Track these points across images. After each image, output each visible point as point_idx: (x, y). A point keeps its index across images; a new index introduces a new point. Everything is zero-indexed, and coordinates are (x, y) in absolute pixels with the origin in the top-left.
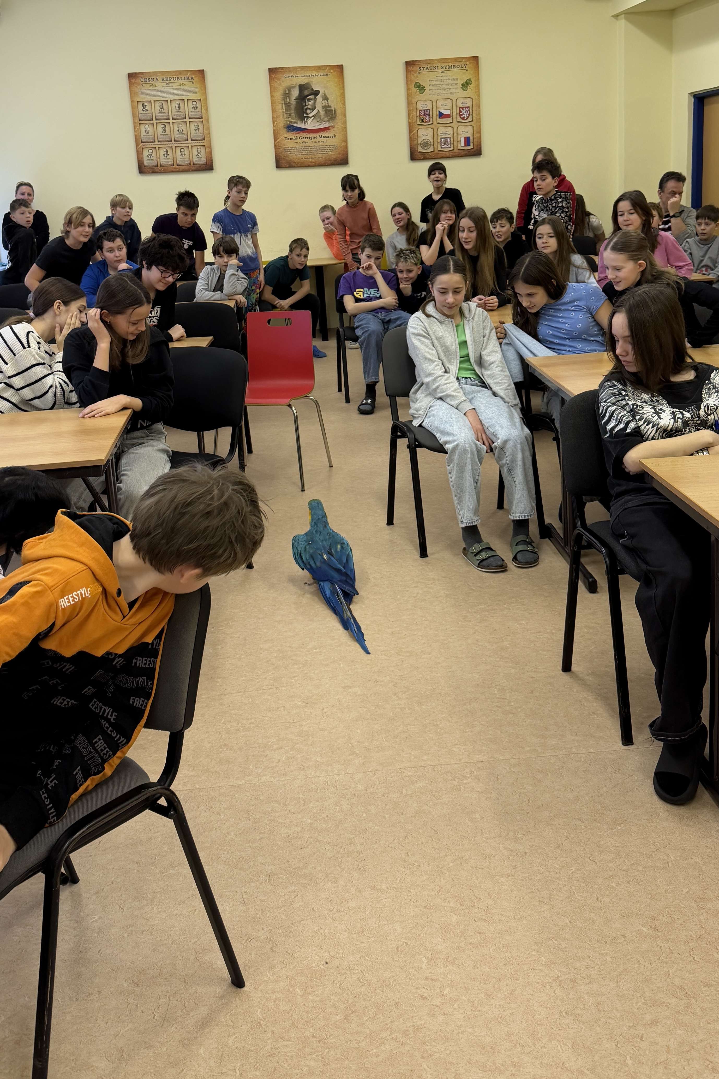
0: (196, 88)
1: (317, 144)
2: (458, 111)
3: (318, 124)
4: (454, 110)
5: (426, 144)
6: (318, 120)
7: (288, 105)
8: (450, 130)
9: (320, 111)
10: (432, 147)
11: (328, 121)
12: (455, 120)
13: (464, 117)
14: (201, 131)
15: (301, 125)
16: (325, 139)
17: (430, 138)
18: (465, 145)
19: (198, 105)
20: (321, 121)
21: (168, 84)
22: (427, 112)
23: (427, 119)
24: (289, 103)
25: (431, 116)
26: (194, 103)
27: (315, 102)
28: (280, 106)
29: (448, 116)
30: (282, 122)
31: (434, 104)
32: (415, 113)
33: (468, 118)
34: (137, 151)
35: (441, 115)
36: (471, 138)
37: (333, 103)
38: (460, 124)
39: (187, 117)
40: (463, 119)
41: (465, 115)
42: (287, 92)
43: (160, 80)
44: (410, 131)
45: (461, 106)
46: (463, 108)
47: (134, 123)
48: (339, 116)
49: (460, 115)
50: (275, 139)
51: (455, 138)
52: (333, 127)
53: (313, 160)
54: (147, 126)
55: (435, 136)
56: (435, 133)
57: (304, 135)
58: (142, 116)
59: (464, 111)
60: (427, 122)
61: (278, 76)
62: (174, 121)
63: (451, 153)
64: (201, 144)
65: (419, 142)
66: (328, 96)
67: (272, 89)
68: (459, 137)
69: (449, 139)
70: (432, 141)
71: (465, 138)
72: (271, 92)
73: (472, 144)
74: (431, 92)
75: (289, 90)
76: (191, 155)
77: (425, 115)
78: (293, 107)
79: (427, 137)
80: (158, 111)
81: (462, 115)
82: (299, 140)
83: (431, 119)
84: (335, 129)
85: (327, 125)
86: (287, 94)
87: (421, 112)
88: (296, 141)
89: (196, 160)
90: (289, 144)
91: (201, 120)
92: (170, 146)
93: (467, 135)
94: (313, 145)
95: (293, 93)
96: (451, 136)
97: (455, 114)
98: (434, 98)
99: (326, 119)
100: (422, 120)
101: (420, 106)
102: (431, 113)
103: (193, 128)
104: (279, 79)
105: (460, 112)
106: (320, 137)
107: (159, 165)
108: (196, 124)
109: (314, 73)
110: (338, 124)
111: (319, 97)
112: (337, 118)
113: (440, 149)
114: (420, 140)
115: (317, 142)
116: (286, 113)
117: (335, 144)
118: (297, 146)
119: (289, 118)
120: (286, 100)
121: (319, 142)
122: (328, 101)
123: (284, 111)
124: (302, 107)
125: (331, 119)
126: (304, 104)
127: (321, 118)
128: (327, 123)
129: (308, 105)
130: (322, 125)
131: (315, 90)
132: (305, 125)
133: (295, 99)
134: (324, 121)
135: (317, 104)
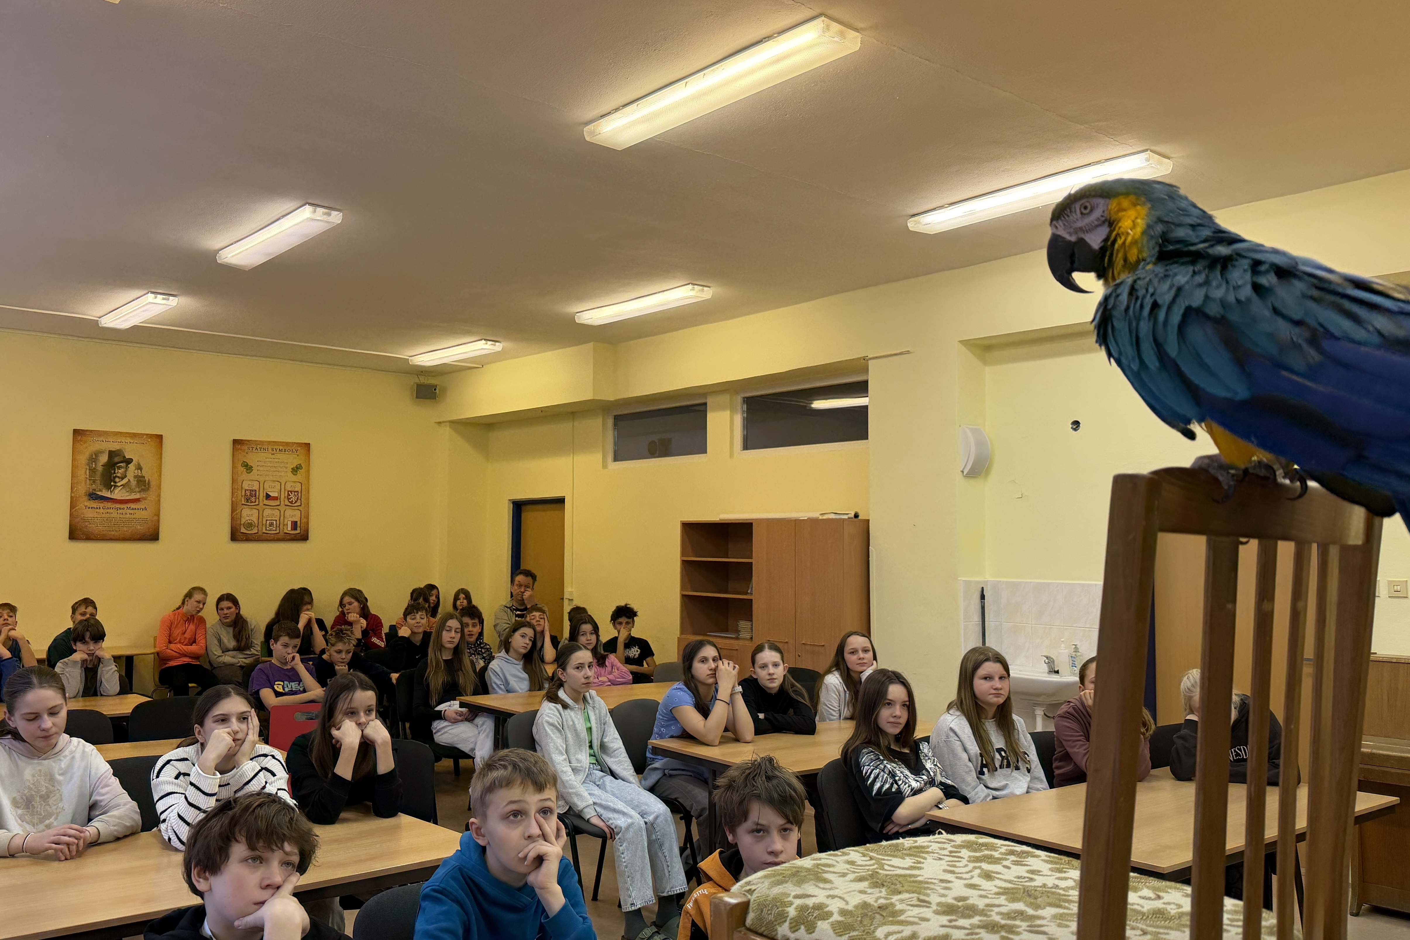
1: (124, 516)
2: (286, 494)
3: (128, 494)
4: (282, 493)
5: (250, 525)
6: (128, 490)
7: (93, 471)
8: (277, 513)
9: (131, 481)
10: (256, 528)
11: (140, 492)
12: (282, 503)
13: (292, 501)
15: (106, 494)
16: (134, 511)
17: (254, 519)
18: (292, 530)
20: (132, 491)
22: (253, 493)
23: (253, 499)
25: (257, 497)
27: (127, 470)
28: (83, 472)
29: (275, 499)
31: (261, 485)
32: (239, 493)
33: (296, 502)
35: (268, 497)
36: (299, 523)
37: (147, 474)
38: (287, 507)
40: (291, 502)
41: (294, 499)
44: (233, 510)
45: (290, 489)
46: (291, 492)
48: (154, 488)
49: (288, 499)
50: (72, 507)
51: (281, 521)
52: (145, 499)
53: (117, 534)
55: (261, 518)
56: (261, 514)
59: (293, 495)
60: (252, 502)
61: (83, 439)
63: (276, 537)
65: (242, 523)
66: (143, 466)
67: (75, 453)
68: (286, 520)
69: (274, 522)
70: (256, 522)
71: (292, 522)
72: (73, 456)
73: (298, 529)
74: (259, 473)
77: (250, 495)
79: (251, 518)
81: (290, 498)
82: (101, 511)
83: (257, 500)
84: (147, 501)
85: (137, 497)
87: (247, 492)
88: (97, 510)
90: (90, 514)
93: (294, 519)
94: (119, 516)
96: (277, 519)
97: (282, 496)
98: (262, 479)
99: (137, 489)
100: (247, 500)
101: (246, 486)
102: (257, 494)
104: (84, 443)
105: (289, 495)
106: (129, 508)
109: (128, 440)
110: (151, 496)
111: (132, 466)
112: (151, 489)
113: (264, 531)
114: (243, 521)
115: (123, 513)
117: (146, 517)
118: (99, 517)
121: (126, 514)
122: (141, 472)
124: (111, 474)
125: (143, 490)
126: (113, 472)
127: (131, 488)
128: (140, 494)
129: (118, 473)
130: (133, 496)
131: (127, 457)
132: (112, 495)
133: (102, 466)
134: (136, 492)
135: (128, 473)
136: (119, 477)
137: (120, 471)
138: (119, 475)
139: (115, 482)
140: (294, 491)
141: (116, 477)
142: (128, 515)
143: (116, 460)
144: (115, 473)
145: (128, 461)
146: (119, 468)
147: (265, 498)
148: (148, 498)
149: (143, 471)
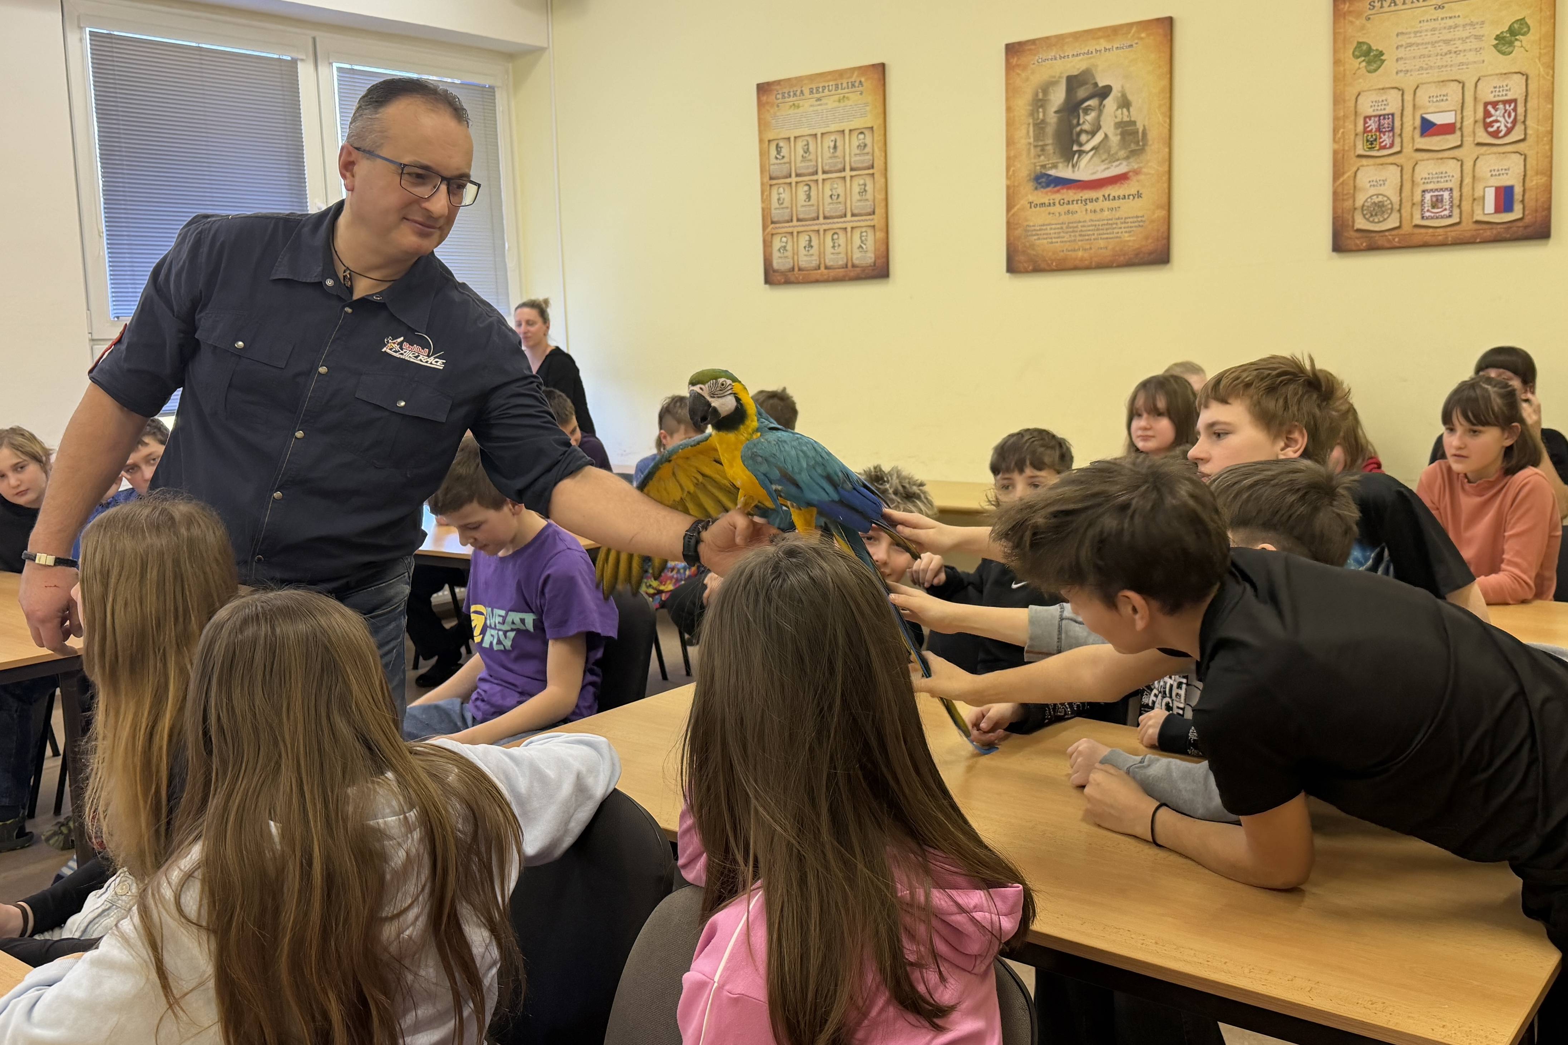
0: (866, 104)
1: (1098, 216)
2: (1480, 114)
3: (1103, 167)
4: (1469, 112)
5: (1378, 209)
6: (1104, 157)
7: (1040, 127)
8: (1452, 168)
9: (1110, 135)
10: (1395, 216)
11: (1127, 158)
12: (1468, 140)
13: (1498, 131)
14: (869, 195)
15: (1065, 172)
16: (1116, 204)
17: (1390, 191)
18: (1498, 210)
19: (868, 141)
20: (1112, 159)
21: (819, 99)
22: (1386, 122)
23: (1386, 139)
24: (1043, 121)
25: (1397, 130)
26: (861, 136)
27: (1100, 112)
28: (1024, 131)
29: (1448, 129)
30: (1024, 169)
31: (1408, 97)
32: (1351, 126)
33: (1509, 131)
34: (764, 241)
35: (1427, 128)
36: (1518, 190)
37: (1143, 115)
38: (1483, 149)
39: (848, 168)
40: (1495, 134)
42: (1040, 96)
43: (806, 92)
44: (1337, 174)
45: (1491, 98)
46: (1495, 104)
47: (762, 184)
48: (1155, 146)
49: (1487, 126)
50: (1009, 208)
51: (1466, 190)
52: (1137, 172)
53: (1086, 255)
54: (781, 190)
55: (1407, 186)
56: (1407, 176)
57: (1070, 194)
58: (775, 170)
59: (1500, 112)
60: (1384, 148)
61: (1024, 60)
62: (825, 176)
63: (1452, 234)
64: (869, 223)
65: (1359, 203)
66: (1130, 97)
67: (1011, 91)
68: (1479, 186)
69: (1446, 195)
70: (1395, 199)
71: (1498, 189)
72: (1007, 99)
73: (1518, 208)
74: (1401, 66)
75: (1045, 91)
76: (849, 247)
77: (1379, 130)
78: (1050, 130)
79: (1382, 190)
80: (799, 158)
81: (1490, 124)
82: (1058, 209)
83: (1397, 140)
84: (1142, 177)
85: (1122, 169)
86: (1039, 102)
87: (1370, 122)
88: (1051, 209)
90: (1037, 218)
91: (871, 171)
92: (816, 228)
93: (1505, 181)
94: (1088, 218)
95: (1052, 97)
96: (1454, 184)
97: (1468, 122)
98: (1408, 83)
99: (1122, 153)
100: (1371, 144)
101: (1367, 107)
102: (1397, 124)
103: (856, 189)
104: (1025, 68)
105: (1487, 114)
106: (1106, 198)
107: (796, 269)
108: (862, 182)
109: (1103, 44)
110: (1151, 164)
111: (1110, 103)
112: (1147, 148)
113: (1418, 221)
114: (1360, 199)
115: (1098, 210)
116: (1036, 146)
117: (1140, 214)
118: (1053, 222)
119: (1039, 156)
120: (1036, 115)
121: (1102, 210)
122: (1128, 110)
123: (1032, 140)
124: (1071, 128)
125: (1133, 153)
126: (1075, 122)
127: (1112, 152)
128: (1125, 163)
129: (1084, 122)
130: (1113, 168)
131: (1101, 84)
132: (1073, 171)
133: (1056, 112)
134: (1118, 160)
135: (1103, 118)
136: (1086, 132)
137: (1088, 118)
138: (1086, 127)
139: (1081, 145)
140: (1505, 102)
141: (1082, 131)
142: (1106, 213)
143: (1081, 93)
144: (1078, 124)
145: (1104, 93)
146: (1086, 111)
147: (1418, 132)
148: (1145, 170)
149: (1131, 109)
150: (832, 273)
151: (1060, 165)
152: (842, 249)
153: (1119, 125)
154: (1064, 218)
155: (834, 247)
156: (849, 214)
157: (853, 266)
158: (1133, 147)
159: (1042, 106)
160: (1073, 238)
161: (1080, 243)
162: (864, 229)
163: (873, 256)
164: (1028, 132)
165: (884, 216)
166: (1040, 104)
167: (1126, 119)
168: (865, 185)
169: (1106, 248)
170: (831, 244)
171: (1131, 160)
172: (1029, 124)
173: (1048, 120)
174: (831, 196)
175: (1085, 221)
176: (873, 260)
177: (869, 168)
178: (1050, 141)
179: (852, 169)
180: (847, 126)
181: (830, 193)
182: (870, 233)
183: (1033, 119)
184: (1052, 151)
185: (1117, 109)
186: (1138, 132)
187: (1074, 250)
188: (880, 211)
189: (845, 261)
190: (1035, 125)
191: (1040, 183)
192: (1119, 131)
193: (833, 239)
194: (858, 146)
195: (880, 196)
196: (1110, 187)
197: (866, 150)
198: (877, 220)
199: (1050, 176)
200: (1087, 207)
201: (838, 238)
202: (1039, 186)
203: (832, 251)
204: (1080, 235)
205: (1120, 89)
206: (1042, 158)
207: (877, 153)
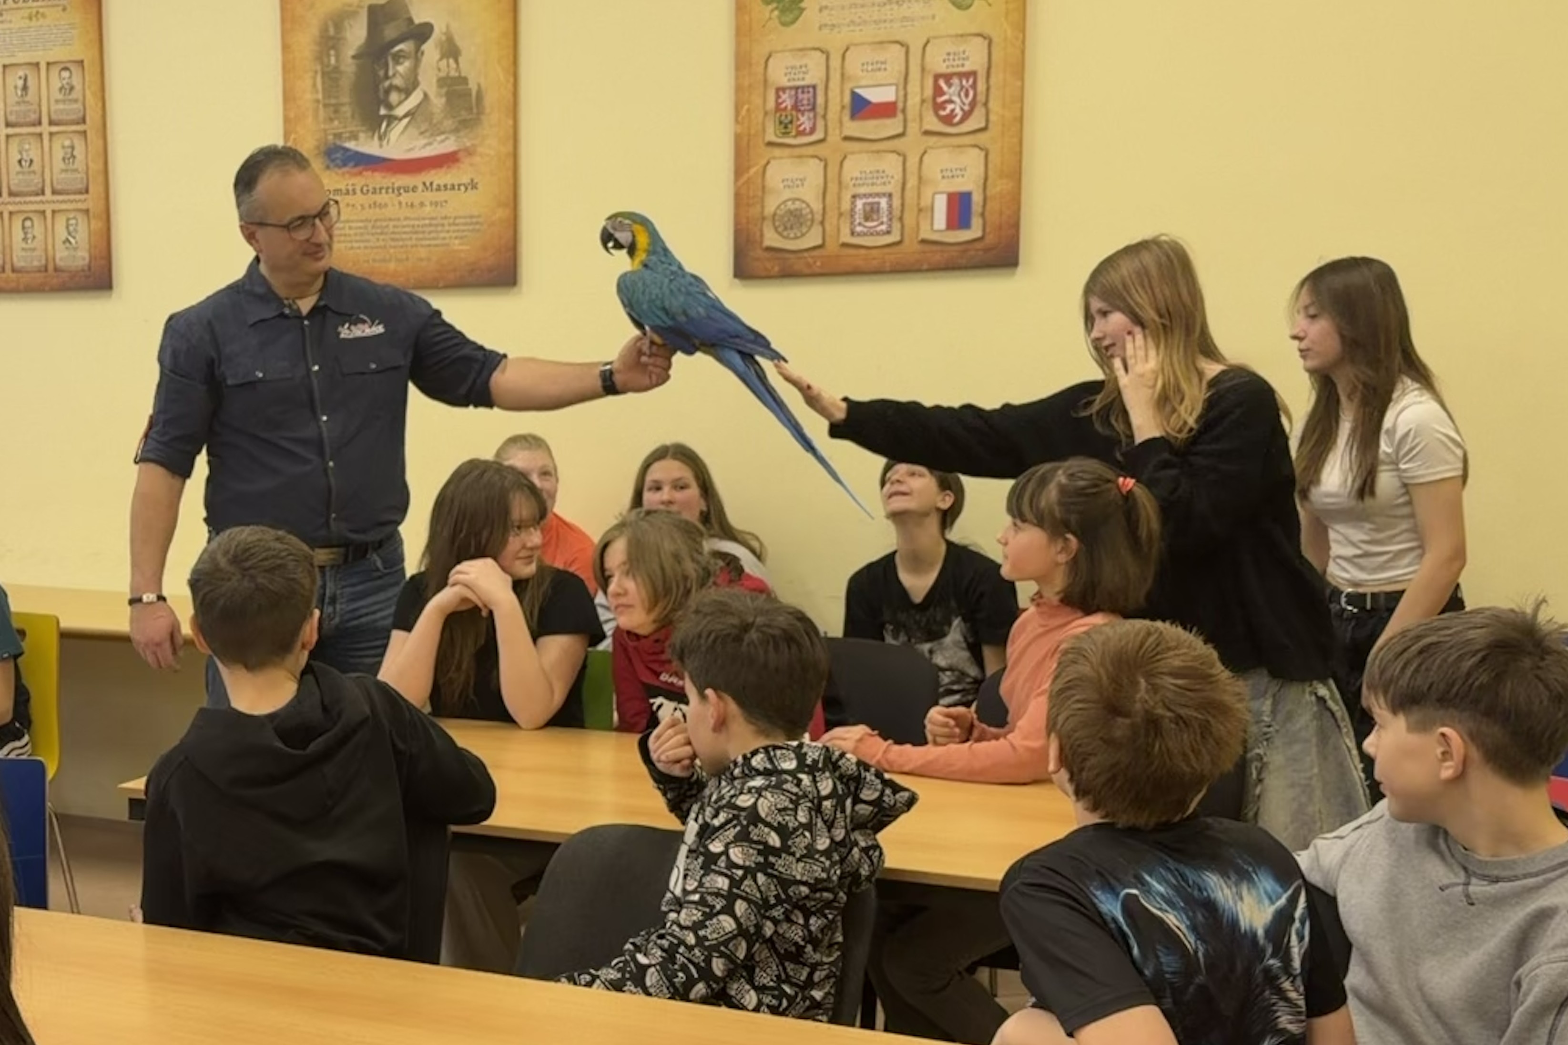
1: (417, 212)
2: (929, 92)
3: (424, 141)
4: (914, 87)
5: (794, 219)
6: (424, 127)
7: (331, 76)
8: (891, 165)
9: (432, 96)
10: (816, 231)
11: (456, 131)
12: (913, 128)
13: (952, 115)
14: (80, 164)
15: (369, 146)
16: (441, 196)
17: (810, 194)
18: (950, 226)
19: (76, 81)
20: (434, 131)
22: (805, 97)
23: (805, 120)
24: (336, 69)
25: (820, 110)
26: (65, 74)
27: (417, 61)
28: (309, 82)
29: (887, 110)
30: (311, 138)
31: (835, 63)
32: (758, 101)
33: (966, 115)
35: (859, 107)
36: (977, 198)
37: (475, 69)
38: (933, 140)
39: (45, 120)
40: (948, 120)
42: (332, 31)
44: (739, 170)
45: (943, 69)
46: (948, 78)
48: (494, 115)
49: (938, 107)
51: (910, 194)
52: (470, 152)
55: (833, 187)
56: (833, 175)
57: (377, 179)
59: (954, 89)
60: (803, 133)
62: (10, 131)
63: (891, 257)
64: (79, 206)
65: (769, 210)
66: (459, 42)
67: (288, 21)
68: (927, 192)
69: (883, 202)
70: (817, 206)
71: (951, 197)
72: (284, 33)
73: (976, 222)
74: (826, 17)
75: (338, 25)
76: (49, 241)
77: (796, 107)
78: (345, 83)
79: (798, 193)
81: (942, 106)
82: (359, 199)
83: (820, 124)
84: (477, 159)
85: (448, 145)
86: (330, 41)
87: (784, 96)
88: (350, 199)
89: (62, 255)
91: (81, 128)
93: (961, 185)
94: (402, 214)
95: (348, 35)
96: (893, 187)
97: (914, 101)
98: (835, 42)
100: (785, 127)
101: (779, 75)
102: (820, 100)
103: (59, 154)
105: (938, 91)
106: (427, 187)
108: (67, 143)
110: (490, 142)
111: (430, 48)
112: (484, 118)
113: (846, 238)
114: (771, 206)
115: (416, 203)
116: (326, 106)
117: (476, 213)
118: (355, 218)
119: (331, 120)
120: (325, 60)
121: (422, 204)
122: (457, 61)
123: (320, 96)
124: (376, 81)
125: (464, 124)
126: (381, 73)
127: (435, 121)
128: (453, 138)
129: (394, 75)
130: (435, 145)
131: (417, 21)
132: (381, 146)
133: (354, 57)
134: (443, 133)
135: (421, 71)
136: (398, 89)
137: (400, 69)
138: (398, 81)
139: (390, 107)
140: (962, 75)
141: (391, 88)
142: (428, 209)
143: (390, 32)
144: (387, 77)
145: (422, 33)
146: (398, 58)
147: (847, 113)
148: (480, 150)
149: (461, 60)
150: (25, 279)
151: (362, 136)
152: (38, 243)
153: (442, 82)
154: (370, 213)
155: (25, 239)
156: (48, 191)
157: (56, 269)
158: (464, 114)
159: (333, 47)
160: (382, 243)
161: (392, 251)
162: (71, 215)
163: (86, 255)
164: (314, 85)
165: (103, 195)
166: (331, 43)
167: (453, 74)
168: (73, 148)
169: (429, 259)
170: (21, 235)
171: (462, 134)
172: (316, 72)
173: (343, 68)
174: (20, 162)
175: (399, 219)
176: (87, 261)
177: (78, 123)
178: (346, 99)
179: (51, 123)
180: (41, 57)
181: (19, 157)
182: (81, 219)
183: (322, 63)
184: (349, 114)
185: (441, 59)
186: (470, 95)
187: (384, 260)
188: (96, 189)
189: (43, 262)
190: (324, 74)
191: (333, 161)
192: (444, 90)
193: (24, 228)
194: (61, 89)
195: (96, 166)
196: (433, 172)
197: (74, 95)
198: (91, 201)
199: (347, 150)
200: (401, 198)
201: (33, 226)
202: (332, 165)
203: (24, 245)
204: (393, 240)
205: (444, 30)
206: (336, 123)
207: (91, 100)
